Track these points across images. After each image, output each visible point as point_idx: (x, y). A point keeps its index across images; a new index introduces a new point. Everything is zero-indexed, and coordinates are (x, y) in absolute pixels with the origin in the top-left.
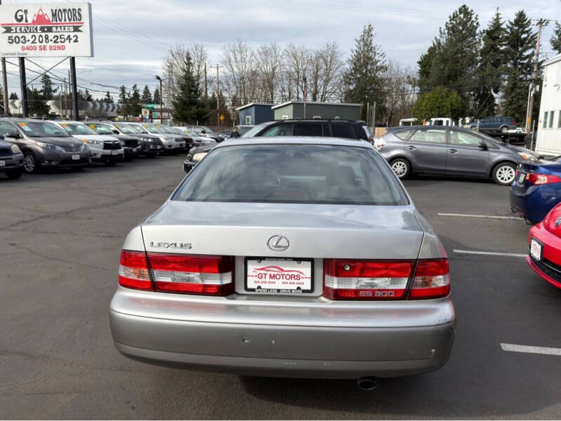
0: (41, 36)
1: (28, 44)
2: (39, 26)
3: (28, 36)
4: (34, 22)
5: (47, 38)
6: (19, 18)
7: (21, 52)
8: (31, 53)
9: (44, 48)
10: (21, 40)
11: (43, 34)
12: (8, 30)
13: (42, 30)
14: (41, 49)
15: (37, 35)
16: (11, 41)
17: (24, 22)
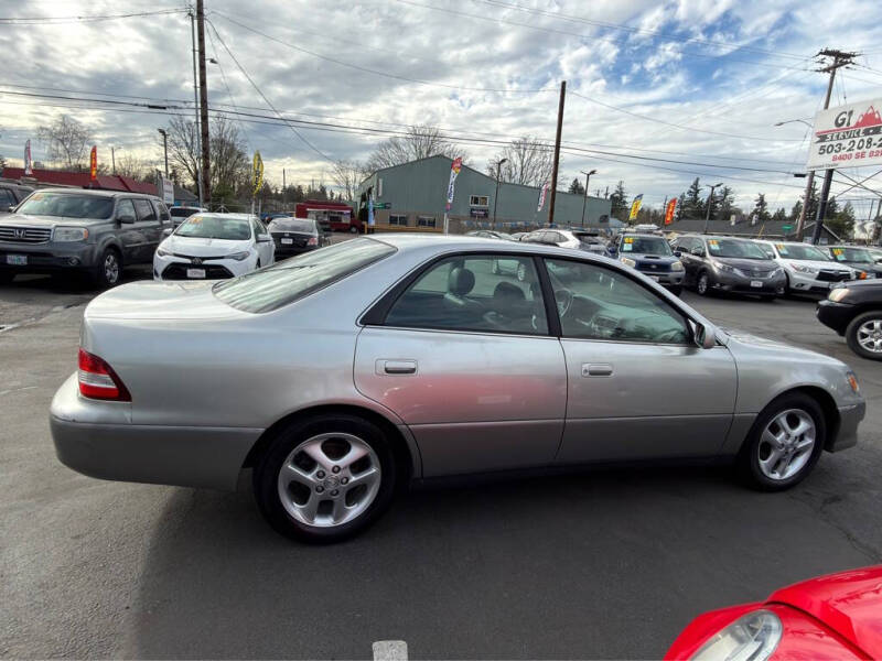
0: (863, 140)
1: (843, 152)
2: (862, 129)
3: (846, 143)
4: (858, 125)
5: (869, 142)
6: (840, 122)
7: (832, 163)
8: (843, 163)
9: (863, 156)
10: (836, 148)
11: (866, 138)
12: (823, 138)
13: (866, 133)
14: (857, 156)
15: (857, 140)
16: (823, 151)
17: (845, 126)
